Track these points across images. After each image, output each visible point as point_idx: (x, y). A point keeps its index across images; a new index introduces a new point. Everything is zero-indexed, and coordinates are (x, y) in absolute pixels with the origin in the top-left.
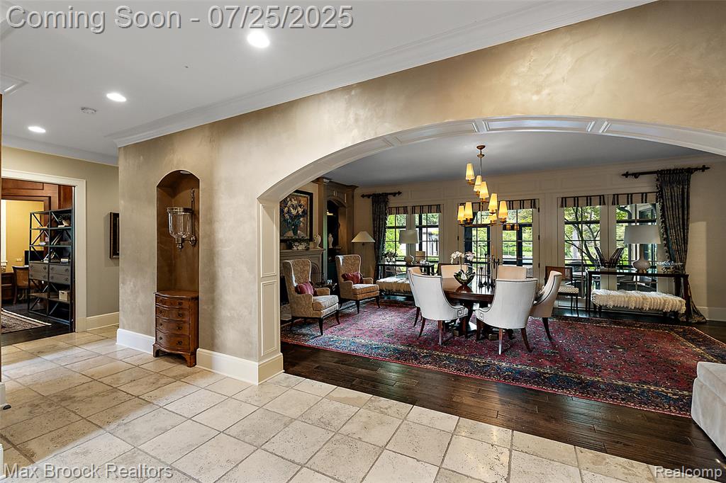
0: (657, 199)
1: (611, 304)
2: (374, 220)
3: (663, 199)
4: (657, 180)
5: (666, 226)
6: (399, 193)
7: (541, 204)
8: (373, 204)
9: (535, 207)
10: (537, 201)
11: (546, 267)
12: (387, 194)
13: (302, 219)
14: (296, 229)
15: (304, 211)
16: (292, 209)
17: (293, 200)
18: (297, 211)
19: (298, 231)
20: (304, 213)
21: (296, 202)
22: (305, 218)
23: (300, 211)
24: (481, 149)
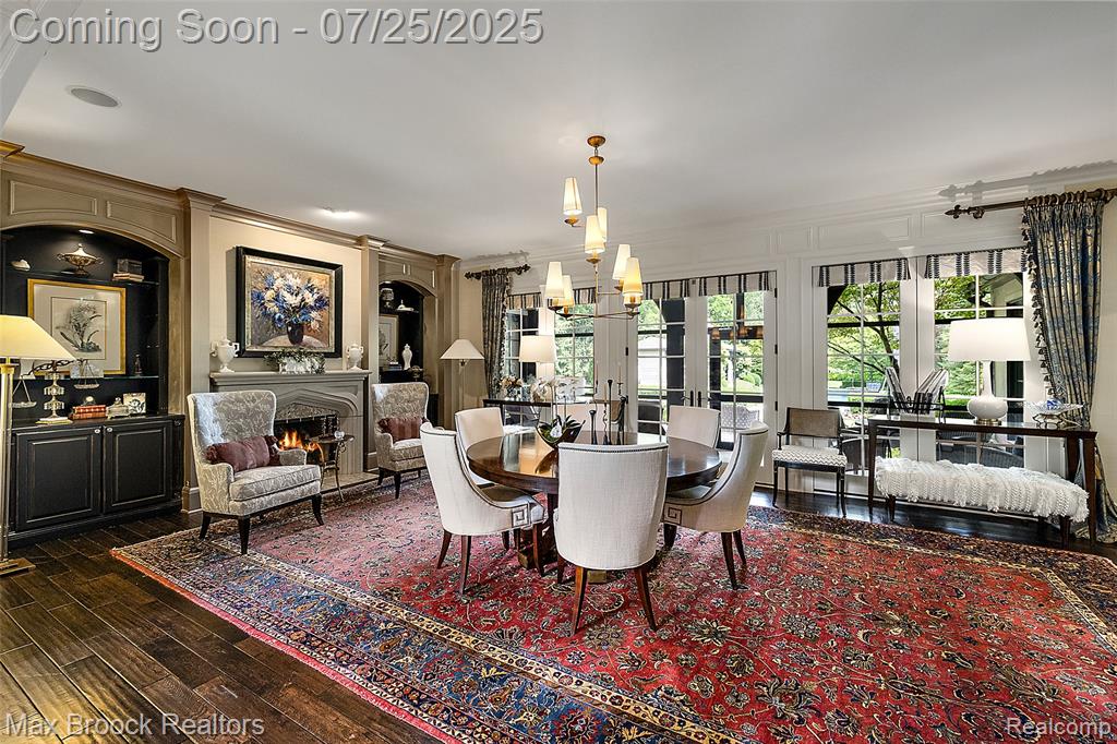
0: (1024, 265)
1: (914, 494)
2: (484, 319)
3: (1037, 263)
4: (1025, 221)
5: (1043, 323)
6: (526, 268)
7: (780, 281)
8: (484, 290)
9: (767, 287)
10: (771, 276)
11: (789, 409)
12: (505, 271)
13: (314, 314)
14: (296, 333)
15: (320, 299)
16: (285, 293)
17: (289, 276)
18: (300, 297)
19: (305, 337)
20: (321, 303)
21: (299, 281)
22: (325, 313)
23: (310, 299)
24: (597, 145)
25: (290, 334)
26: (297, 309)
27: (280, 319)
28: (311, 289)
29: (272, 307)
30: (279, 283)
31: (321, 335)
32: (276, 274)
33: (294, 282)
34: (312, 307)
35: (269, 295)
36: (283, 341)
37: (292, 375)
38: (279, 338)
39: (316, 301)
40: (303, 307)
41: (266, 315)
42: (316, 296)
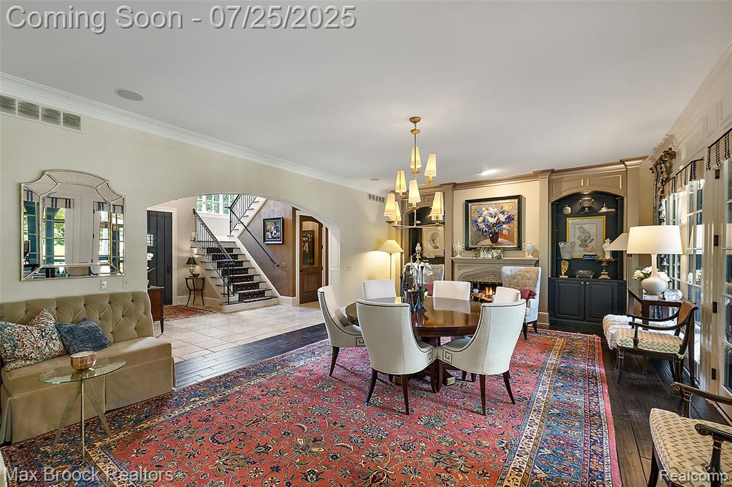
13: (505, 226)
14: (494, 238)
15: (509, 217)
16: (488, 218)
17: (490, 208)
18: (496, 218)
19: (499, 239)
20: (510, 219)
21: (496, 210)
22: (511, 224)
23: (502, 218)
24: (415, 123)
25: (491, 238)
26: (495, 225)
27: (486, 231)
28: (503, 213)
29: (482, 226)
30: (485, 213)
31: (509, 238)
32: (484, 209)
33: (493, 211)
34: (503, 223)
35: (480, 220)
36: (488, 242)
37: (484, 259)
38: (485, 241)
39: (506, 219)
40: (499, 223)
41: (479, 230)
42: (506, 216)
